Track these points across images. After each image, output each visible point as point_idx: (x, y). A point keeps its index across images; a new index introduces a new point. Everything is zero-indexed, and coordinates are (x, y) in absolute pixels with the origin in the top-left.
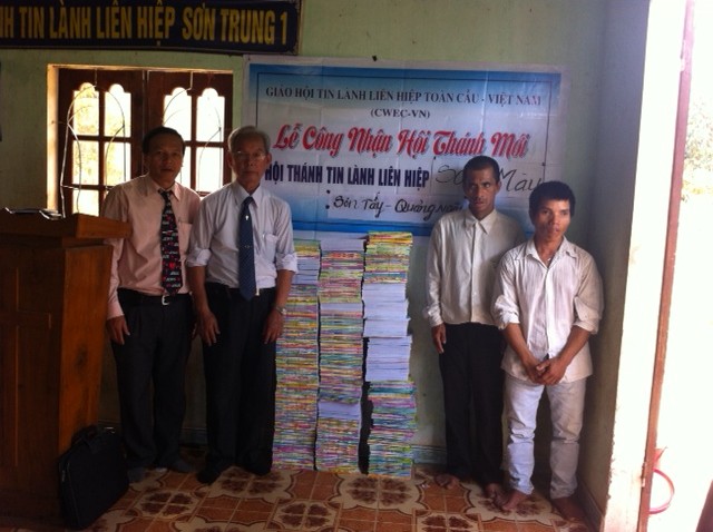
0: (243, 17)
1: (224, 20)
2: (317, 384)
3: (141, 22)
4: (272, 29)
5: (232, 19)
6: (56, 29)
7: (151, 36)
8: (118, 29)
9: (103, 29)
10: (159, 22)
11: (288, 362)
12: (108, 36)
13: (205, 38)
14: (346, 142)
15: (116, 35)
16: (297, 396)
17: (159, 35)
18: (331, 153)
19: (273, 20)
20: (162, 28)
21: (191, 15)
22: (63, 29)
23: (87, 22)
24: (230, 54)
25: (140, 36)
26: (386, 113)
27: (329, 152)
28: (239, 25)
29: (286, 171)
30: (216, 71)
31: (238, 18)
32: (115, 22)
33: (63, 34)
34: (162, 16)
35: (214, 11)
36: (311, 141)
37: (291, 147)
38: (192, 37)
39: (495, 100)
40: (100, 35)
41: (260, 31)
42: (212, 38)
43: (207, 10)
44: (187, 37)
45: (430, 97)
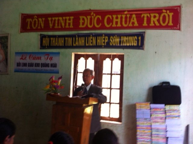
0: (128, 38)
1: (122, 40)
3: (98, 41)
4: (136, 42)
5: (124, 39)
6: (75, 43)
7: (101, 44)
8: (92, 43)
9: (88, 43)
10: (103, 41)
12: (89, 45)
13: (116, 45)
15: (91, 45)
17: (103, 44)
19: (136, 39)
20: (104, 42)
21: (112, 39)
22: (77, 43)
23: (83, 41)
24: (123, 49)
25: (98, 45)
28: (126, 41)
30: (119, 54)
31: (126, 39)
32: (91, 41)
33: (77, 45)
34: (104, 39)
35: (119, 37)
38: (113, 44)
40: (87, 45)
41: (132, 42)
42: (118, 45)
43: (117, 37)
44: (111, 44)
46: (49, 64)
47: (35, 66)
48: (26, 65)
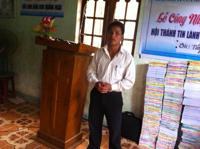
2: (160, 119)
11: (149, 108)
14: (188, 20)
16: (151, 122)
18: (181, 24)
27: (179, 24)
29: (160, 32)
36: (172, 19)
37: (163, 22)
46: (53, 5)
47: (40, 8)
48: (31, 7)
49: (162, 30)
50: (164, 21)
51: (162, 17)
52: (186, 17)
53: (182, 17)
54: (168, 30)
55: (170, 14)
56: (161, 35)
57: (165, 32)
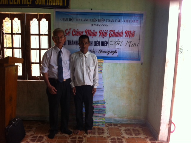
4: (62, 1)
7: (26, 3)
9: (11, 2)
12: (13, 4)
13: (42, 4)
20: (29, 1)
24: (50, 8)
25: (23, 4)
26: (96, 25)
39: (125, 21)
41: (58, 2)
44: (37, 4)
45: (107, 21)
49: (68, 41)
50: (69, 34)
51: (67, 31)
52: (83, 32)
53: (80, 32)
54: (72, 41)
55: (72, 30)
56: (68, 45)
57: (70, 43)
